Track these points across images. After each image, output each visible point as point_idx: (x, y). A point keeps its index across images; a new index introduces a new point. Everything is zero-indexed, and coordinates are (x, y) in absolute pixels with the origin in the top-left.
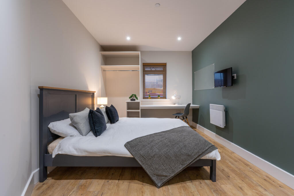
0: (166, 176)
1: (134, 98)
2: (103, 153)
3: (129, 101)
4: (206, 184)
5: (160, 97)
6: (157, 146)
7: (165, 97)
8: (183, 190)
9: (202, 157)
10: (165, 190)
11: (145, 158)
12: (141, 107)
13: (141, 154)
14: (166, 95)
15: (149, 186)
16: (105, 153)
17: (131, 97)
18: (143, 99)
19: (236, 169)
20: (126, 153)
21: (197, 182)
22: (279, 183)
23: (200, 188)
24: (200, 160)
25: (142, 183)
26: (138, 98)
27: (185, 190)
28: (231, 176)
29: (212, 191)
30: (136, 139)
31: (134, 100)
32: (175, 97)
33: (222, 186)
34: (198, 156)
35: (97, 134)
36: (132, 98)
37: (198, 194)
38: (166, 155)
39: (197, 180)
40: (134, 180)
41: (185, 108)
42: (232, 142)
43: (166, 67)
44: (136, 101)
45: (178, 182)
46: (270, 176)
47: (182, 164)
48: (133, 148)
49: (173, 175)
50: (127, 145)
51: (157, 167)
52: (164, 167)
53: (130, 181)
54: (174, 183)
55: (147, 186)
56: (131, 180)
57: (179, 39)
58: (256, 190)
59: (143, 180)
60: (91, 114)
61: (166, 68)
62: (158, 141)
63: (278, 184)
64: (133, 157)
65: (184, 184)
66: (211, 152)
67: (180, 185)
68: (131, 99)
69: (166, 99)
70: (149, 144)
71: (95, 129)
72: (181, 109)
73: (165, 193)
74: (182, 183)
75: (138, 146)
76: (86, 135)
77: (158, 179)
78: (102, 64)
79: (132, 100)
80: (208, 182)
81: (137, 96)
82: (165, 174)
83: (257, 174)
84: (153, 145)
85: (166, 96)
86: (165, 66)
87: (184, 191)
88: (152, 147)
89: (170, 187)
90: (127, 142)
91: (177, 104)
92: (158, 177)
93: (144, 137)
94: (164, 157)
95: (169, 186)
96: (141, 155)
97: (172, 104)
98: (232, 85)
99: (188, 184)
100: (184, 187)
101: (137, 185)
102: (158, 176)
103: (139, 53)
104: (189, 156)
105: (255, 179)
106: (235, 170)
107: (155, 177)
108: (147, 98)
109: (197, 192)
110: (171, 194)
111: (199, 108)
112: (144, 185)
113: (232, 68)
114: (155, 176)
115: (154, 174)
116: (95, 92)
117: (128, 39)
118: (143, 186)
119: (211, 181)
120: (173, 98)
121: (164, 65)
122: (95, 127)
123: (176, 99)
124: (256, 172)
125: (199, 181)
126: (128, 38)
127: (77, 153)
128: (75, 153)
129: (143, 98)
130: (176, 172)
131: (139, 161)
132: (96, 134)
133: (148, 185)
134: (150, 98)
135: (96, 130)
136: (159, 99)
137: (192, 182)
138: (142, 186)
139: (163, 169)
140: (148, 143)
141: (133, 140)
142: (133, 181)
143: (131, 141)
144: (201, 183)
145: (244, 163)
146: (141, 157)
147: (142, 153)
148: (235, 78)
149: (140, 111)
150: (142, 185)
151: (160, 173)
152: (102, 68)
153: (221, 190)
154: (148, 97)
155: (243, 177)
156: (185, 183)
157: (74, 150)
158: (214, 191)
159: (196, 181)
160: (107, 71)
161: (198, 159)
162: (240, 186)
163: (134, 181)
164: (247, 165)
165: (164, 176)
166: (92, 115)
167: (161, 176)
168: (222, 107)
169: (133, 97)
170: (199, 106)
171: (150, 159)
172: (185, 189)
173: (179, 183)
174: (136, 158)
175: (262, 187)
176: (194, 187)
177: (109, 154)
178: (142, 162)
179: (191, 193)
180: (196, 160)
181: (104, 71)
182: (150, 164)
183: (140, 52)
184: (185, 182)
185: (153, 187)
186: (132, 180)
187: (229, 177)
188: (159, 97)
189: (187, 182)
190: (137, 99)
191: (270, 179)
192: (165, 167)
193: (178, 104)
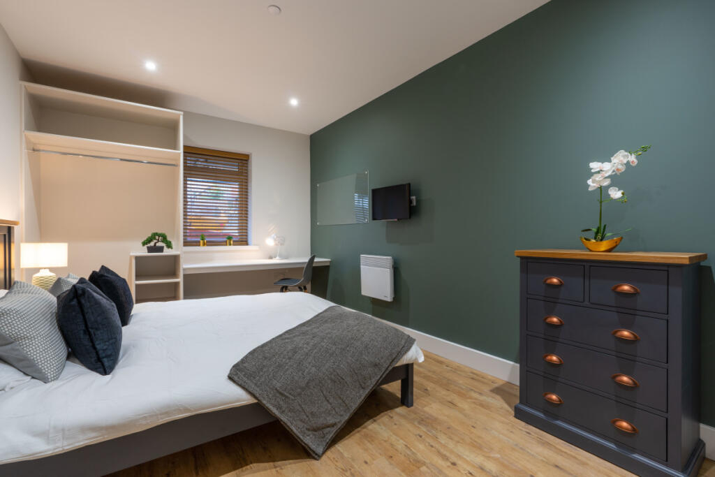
0: (333, 425)
1: (160, 244)
2: (159, 416)
3: (143, 252)
4: (399, 414)
5: (234, 241)
6: (310, 361)
7: (243, 241)
8: (369, 442)
9: (397, 362)
10: (334, 458)
11: (288, 395)
12: (184, 269)
13: (276, 389)
14: (247, 236)
15: (295, 463)
16: (167, 413)
17: (149, 240)
18: (184, 245)
19: (430, 374)
20: (236, 396)
21: (384, 418)
22: (490, 377)
23: (395, 427)
24: (394, 368)
25: (271, 464)
26: (173, 244)
27: (372, 441)
28: (429, 389)
29: (416, 423)
30: (252, 353)
31: (161, 249)
32: (275, 240)
33: (426, 409)
34: (391, 363)
35: (106, 364)
36: (152, 244)
37: (398, 438)
38: (333, 376)
39: (382, 414)
40: (247, 465)
41: (305, 266)
42: (408, 327)
43: (247, 164)
44: (167, 252)
45: (351, 432)
46: (475, 372)
47: (363, 388)
48: (254, 378)
49: (346, 417)
50: (237, 374)
51: (315, 410)
52: (329, 405)
53: (237, 471)
54: (344, 437)
55: (289, 466)
56: (238, 468)
57: (294, 102)
58: (471, 398)
59: (270, 456)
60: (79, 303)
61: (247, 167)
62: (309, 348)
63: (490, 380)
64: (256, 401)
65: (365, 430)
66: (409, 349)
67: (358, 435)
68: (148, 247)
69: (247, 244)
70: (290, 358)
71: (95, 348)
72: (285, 269)
73: (337, 464)
74: (359, 429)
75: (264, 370)
76: (56, 378)
77: (315, 438)
78: (28, 128)
79: (150, 250)
80: (401, 410)
81: (169, 239)
82: (331, 420)
83: (459, 372)
84: (300, 358)
85: (247, 239)
86: (244, 162)
87: (372, 445)
88: (300, 363)
89: (339, 447)
90: (234, 367)
91: (278, 258)
92: (315, 433)
93: (270, 345)
94: (329, 382)
95: (336, 446)
96: (278, 391)
97: (266, 258)
98: (410, 218)
99: (370, 427)
100: (366, 436)
101: (262, 473)
102: (315, 431)
103: (179, 115)
104: (376, 365)
105: (461, 382)
106: (429, 376)
107: (308, 436)
108: (197, 244)
109: (395, 436)
110: (350, 460)
111: (328, 264)
112: (279, 466)
113: (409, 184)
114: (310, 433)
115: (307, 429)
116: (16, 223)
117: (150, 69)
118: (278, 469)
119: (404, 407)
120: (270, 242)
121: (243, 160)
122: (97, 343)
123: (276, 245)
124: (456, 370)
125: (386, 414)
126: (151, 66)
127: (51, 447)
128: (41, 448)
129: (184, 242)
130: (354, 408)
131: (271, 407)
132: (103, 365)
133: (290, 464)
134: (204, 244)
135: (100, 352)
136: (230, 245)
137: (375, 421)
138: (277, 471)
139: (326, 410)
140: (287, 357)
141: (246, 357)
142: (244, 468)
143: (243, 361)
144: (392, 417)
145: (434, 359)
146: (278, 395)
147: (278, 385)
148: (414, 203)
149: (180, 280)
150: (275, 467)
151: (321, 421)
152: (28, 142)
153: (428, 418)
154: (199, 242)
155: (447, 384)
156: (364, 428)
157: (33, 440)
158: (419, 423)
159: (382, 417)
160: (43, 151)
161: (390, 368)
162: (450, 400)
163: (248, 467)
164: (441, 363)
165: (328, 427)
166: (83, 301)
167: (323, 428)
168: (387, 260)
169: (156, 241)
170: (329, 260)
171: (299, 394)
172: (371, 438)
173: (354, 432)
174: (264, 402)
175: (475, 392)
176: (384, 428)
177: (185, 412)
178: (279, 408)
179: (385, 441)
180: (387, 372)
181: (34, 150)
182: (299, 407)
183: (182, 113)
184: (362, 426)
185: (304, 463)
186: (242, 467)
187: (426, 390)
188: (228, 240)
189: (366, 424)
190: (169, 246)
191: (477, 375)
192: (331, 404)
193: (282, 257)
